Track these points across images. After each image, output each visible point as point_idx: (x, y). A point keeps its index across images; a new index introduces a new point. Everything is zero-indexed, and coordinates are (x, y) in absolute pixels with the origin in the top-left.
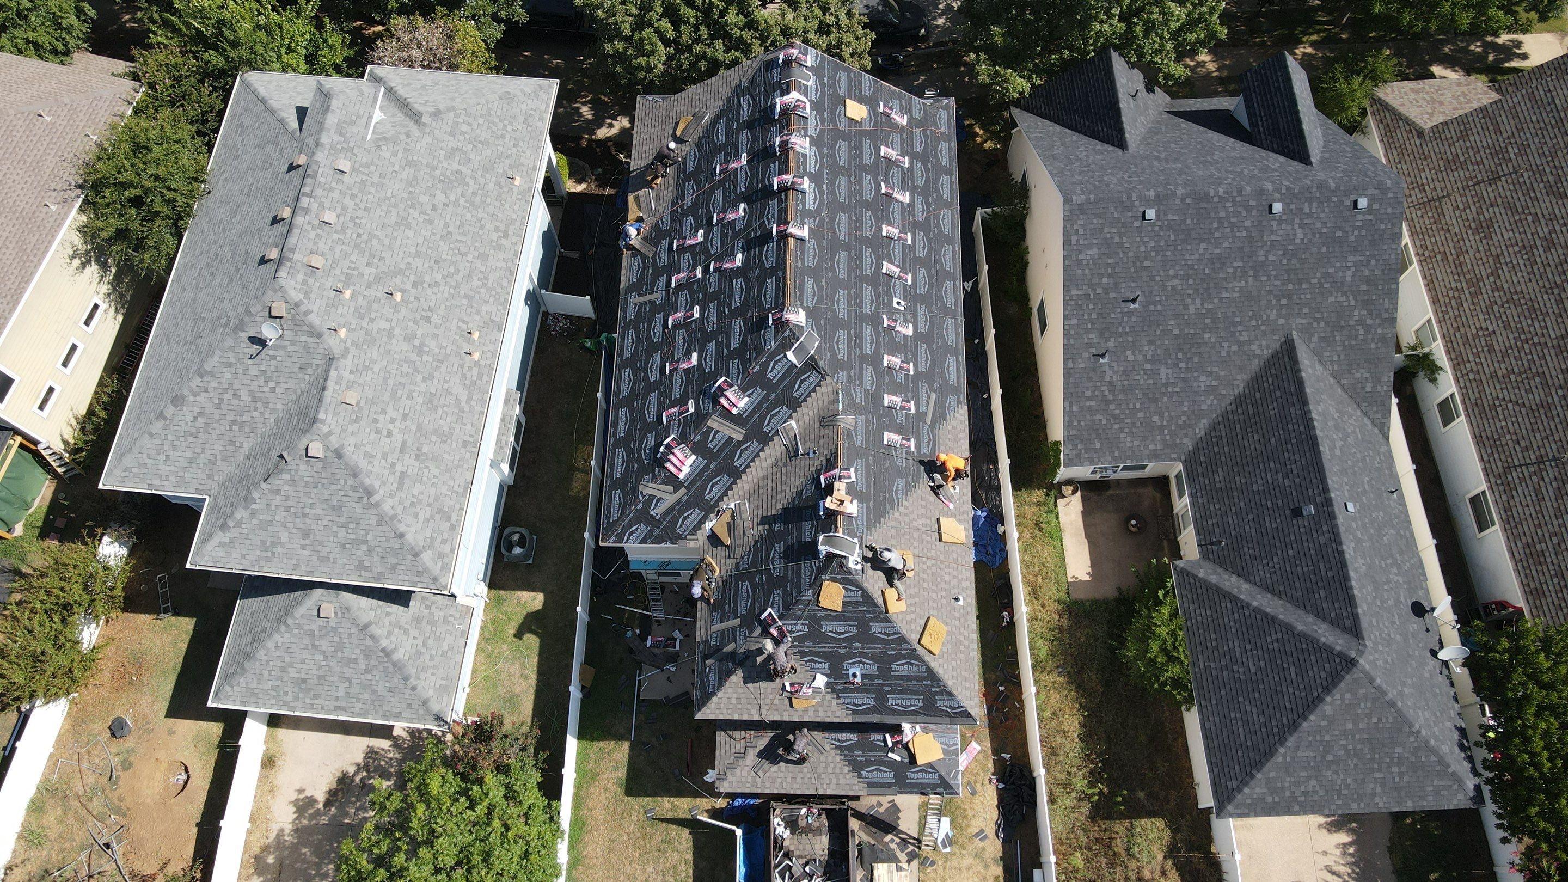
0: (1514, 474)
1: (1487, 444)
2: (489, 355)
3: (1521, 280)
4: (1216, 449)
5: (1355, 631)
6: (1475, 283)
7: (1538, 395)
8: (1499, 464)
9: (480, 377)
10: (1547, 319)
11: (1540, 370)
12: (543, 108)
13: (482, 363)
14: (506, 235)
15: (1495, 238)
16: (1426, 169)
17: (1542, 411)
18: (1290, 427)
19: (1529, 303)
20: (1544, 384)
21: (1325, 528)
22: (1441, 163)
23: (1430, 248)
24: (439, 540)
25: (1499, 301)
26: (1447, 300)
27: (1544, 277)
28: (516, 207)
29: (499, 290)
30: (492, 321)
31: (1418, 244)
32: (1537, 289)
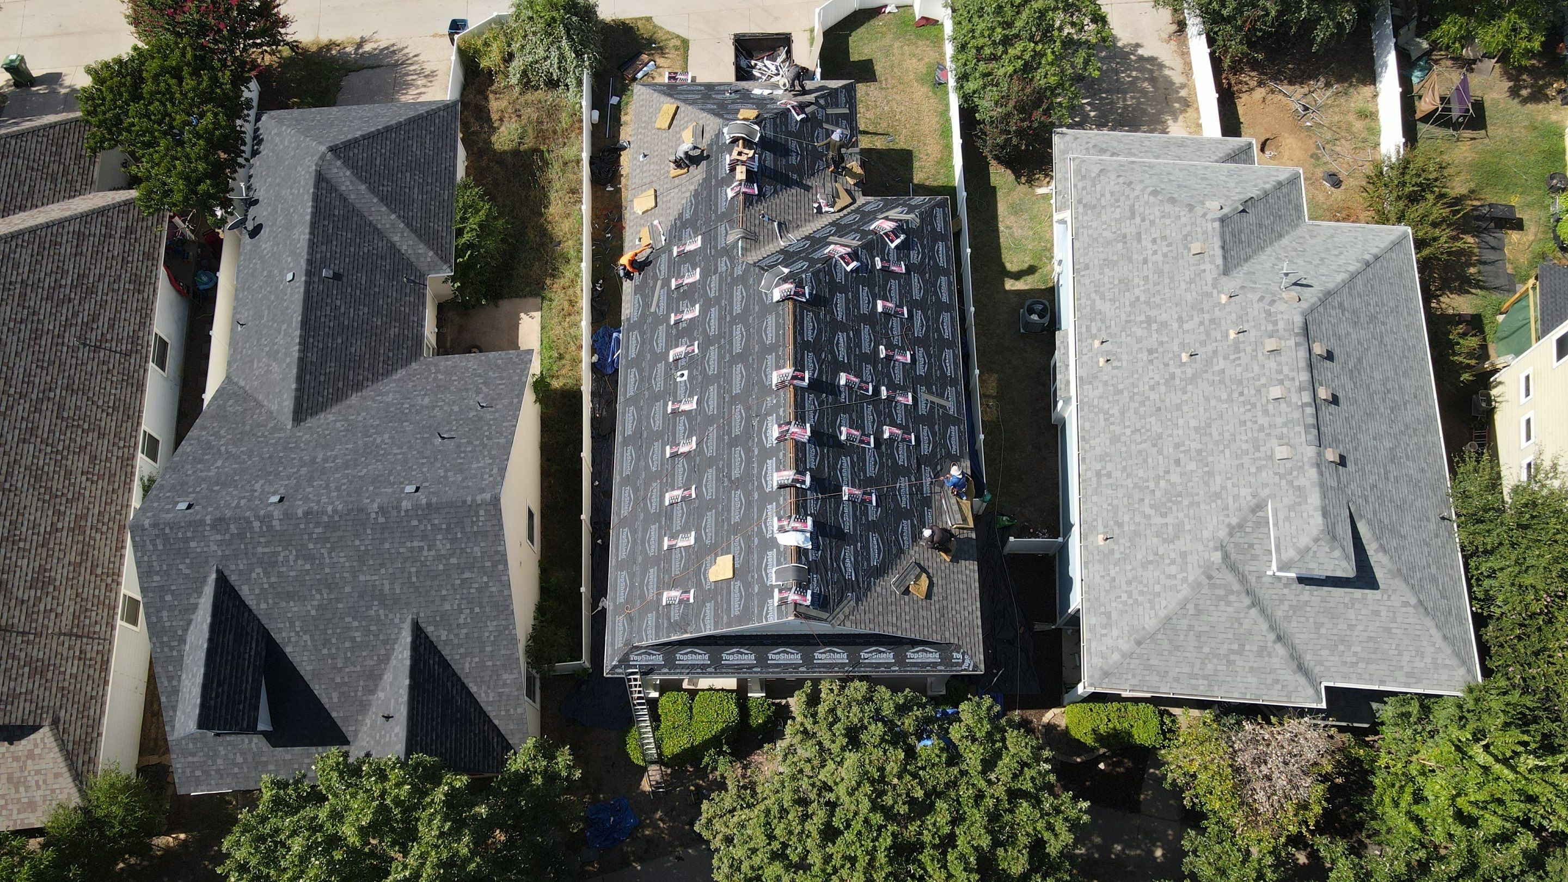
0: (124, 348)
1: (135, 381)
2: (1085, 351)
3: (33, 511)
4: (391, 354)
5: (321, 179)
6: (78, 529)
7: (71, 401)
8: (133, 361)
9: (1088, 328)
10: (29, 463)
11: (59, 421)
12: (1094, 644)
13: (1089, 341)
14: (1098, 474)
15: (37, 564)
16: (68, 676)
17: (75, 387)
18: (321, 345)
19: (37, 486)
20: (61, 408)
21: (318, 256)
22: (50, 675)
23: (103, 585)
24: (1089, 187)
25: (64, 501)
26: (111, 524)
27: (11, 504)
28: (1095, 509)
29: (1091, 416)
30: (1090, 383)
31: (113, 595)
32: (24, 495)
